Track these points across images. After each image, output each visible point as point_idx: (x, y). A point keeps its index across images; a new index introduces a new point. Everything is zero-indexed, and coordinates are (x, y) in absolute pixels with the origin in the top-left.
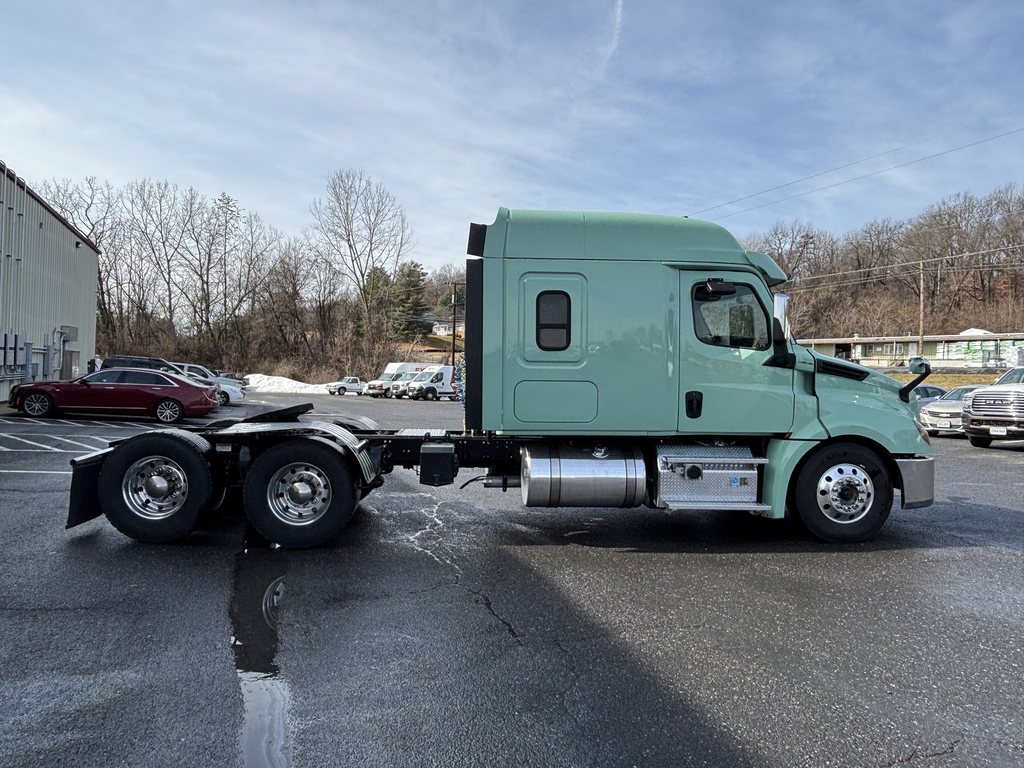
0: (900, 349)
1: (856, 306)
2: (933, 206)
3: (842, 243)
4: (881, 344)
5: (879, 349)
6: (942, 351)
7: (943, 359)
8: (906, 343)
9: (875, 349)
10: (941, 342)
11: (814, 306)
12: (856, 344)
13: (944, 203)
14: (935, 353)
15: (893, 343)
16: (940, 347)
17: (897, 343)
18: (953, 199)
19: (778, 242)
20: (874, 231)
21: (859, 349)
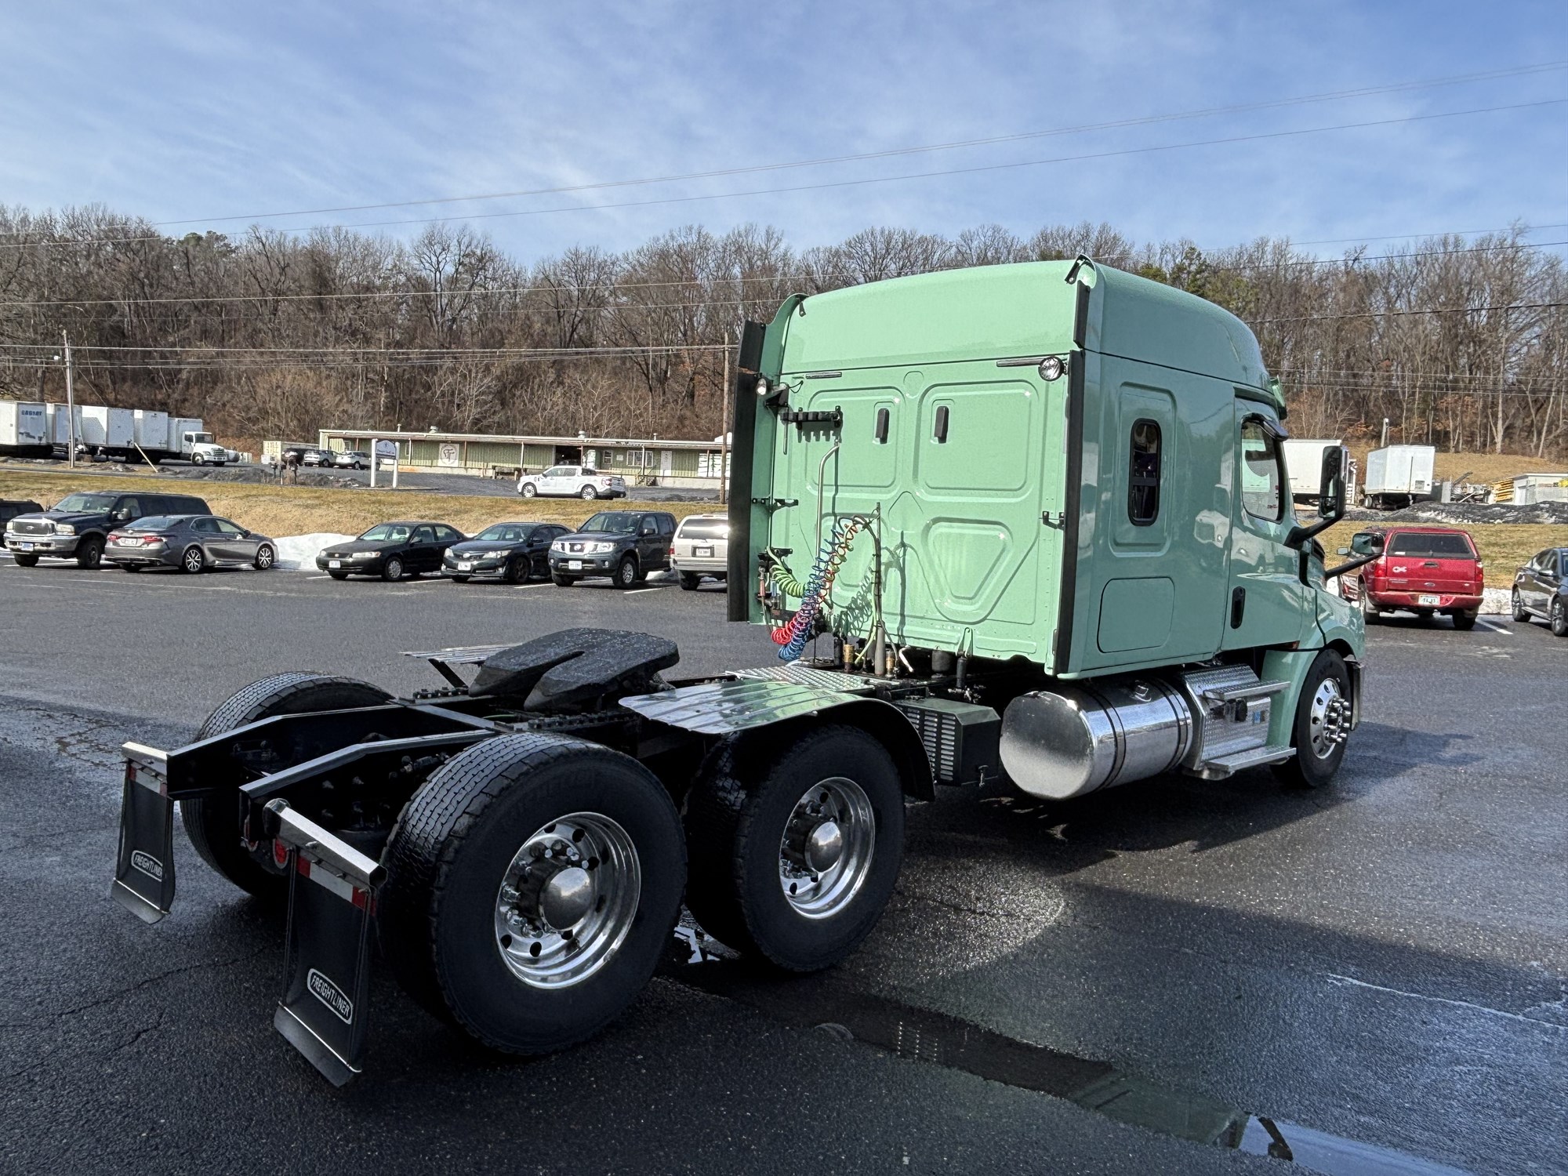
0: (650, 457)
1: (561, 383)
2: (658, 239)
3: (529, 275)
4: (623, 450)
5: (620, 458)
6: (706, 464)
7: (707, 478)
8: (657, 451)
9: (615, 457)
10: (704, 451)
11: (498, 378)
12: (587, 448)
13: (672, 237)
14: (696, 468)
15: (641, 449)
16: (703, 458)
17: (646, 449)
18: (683, 233)
19: (434, 259)
20: (578, 266)
21: (592, 456)
